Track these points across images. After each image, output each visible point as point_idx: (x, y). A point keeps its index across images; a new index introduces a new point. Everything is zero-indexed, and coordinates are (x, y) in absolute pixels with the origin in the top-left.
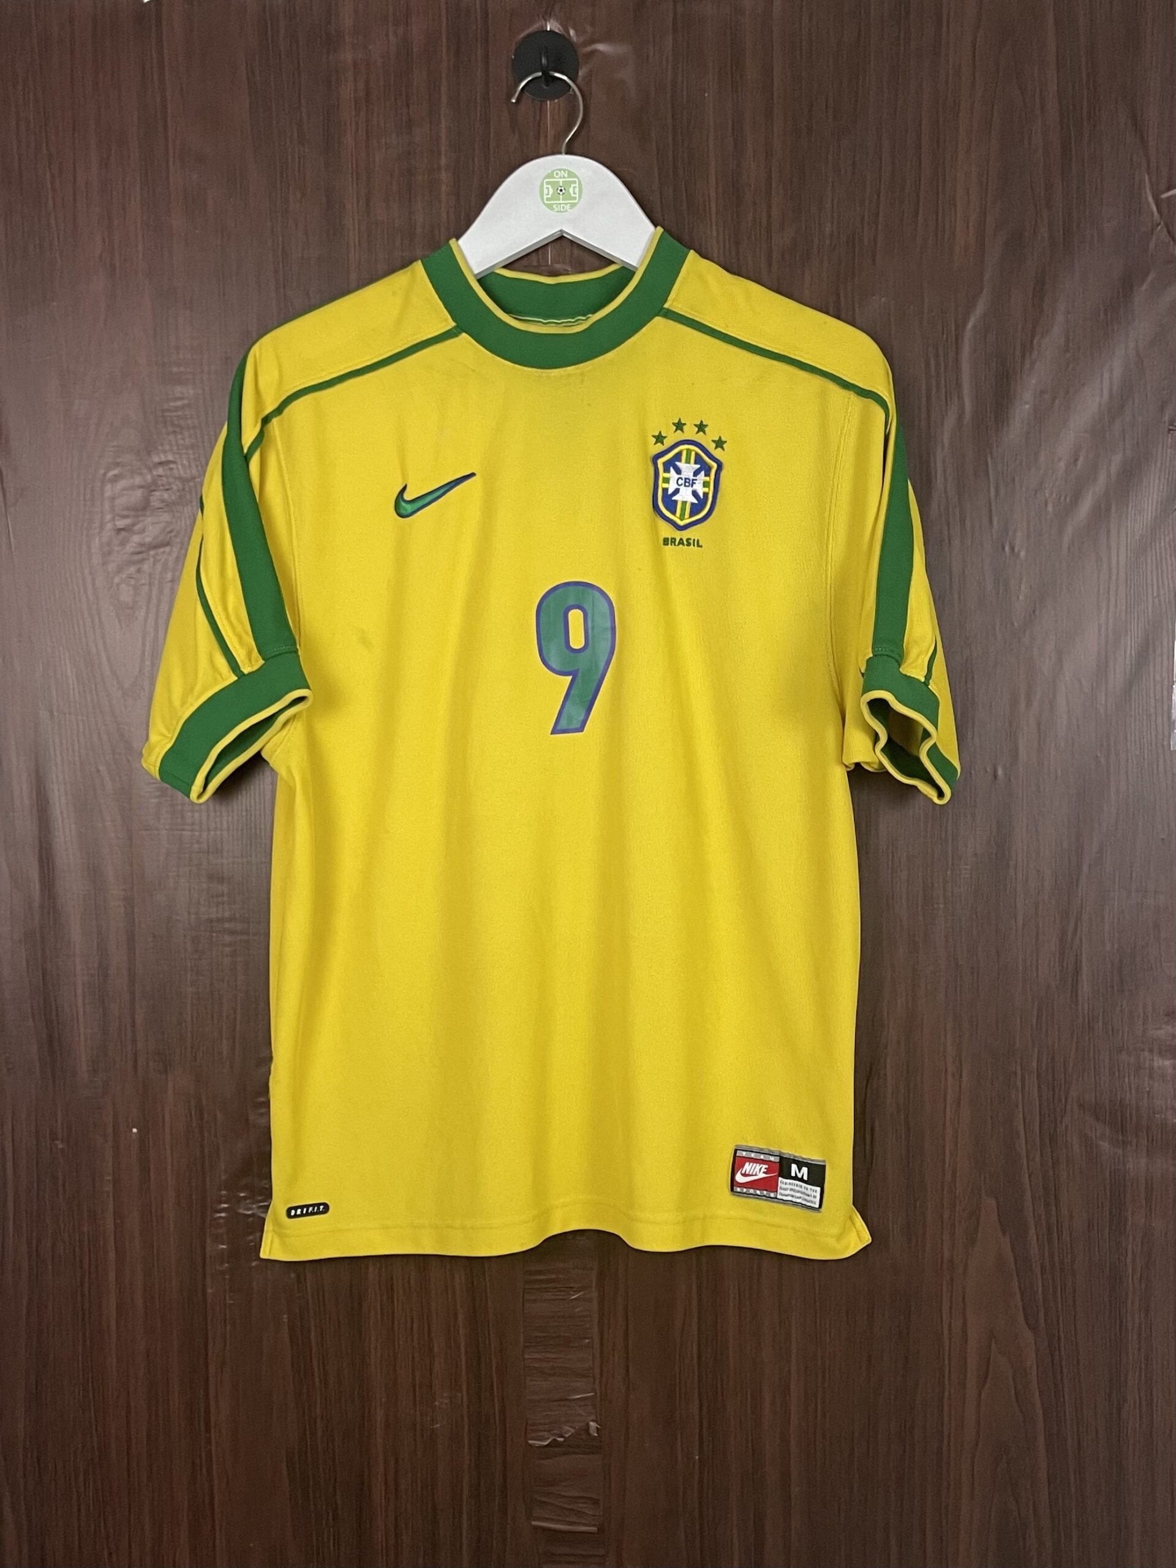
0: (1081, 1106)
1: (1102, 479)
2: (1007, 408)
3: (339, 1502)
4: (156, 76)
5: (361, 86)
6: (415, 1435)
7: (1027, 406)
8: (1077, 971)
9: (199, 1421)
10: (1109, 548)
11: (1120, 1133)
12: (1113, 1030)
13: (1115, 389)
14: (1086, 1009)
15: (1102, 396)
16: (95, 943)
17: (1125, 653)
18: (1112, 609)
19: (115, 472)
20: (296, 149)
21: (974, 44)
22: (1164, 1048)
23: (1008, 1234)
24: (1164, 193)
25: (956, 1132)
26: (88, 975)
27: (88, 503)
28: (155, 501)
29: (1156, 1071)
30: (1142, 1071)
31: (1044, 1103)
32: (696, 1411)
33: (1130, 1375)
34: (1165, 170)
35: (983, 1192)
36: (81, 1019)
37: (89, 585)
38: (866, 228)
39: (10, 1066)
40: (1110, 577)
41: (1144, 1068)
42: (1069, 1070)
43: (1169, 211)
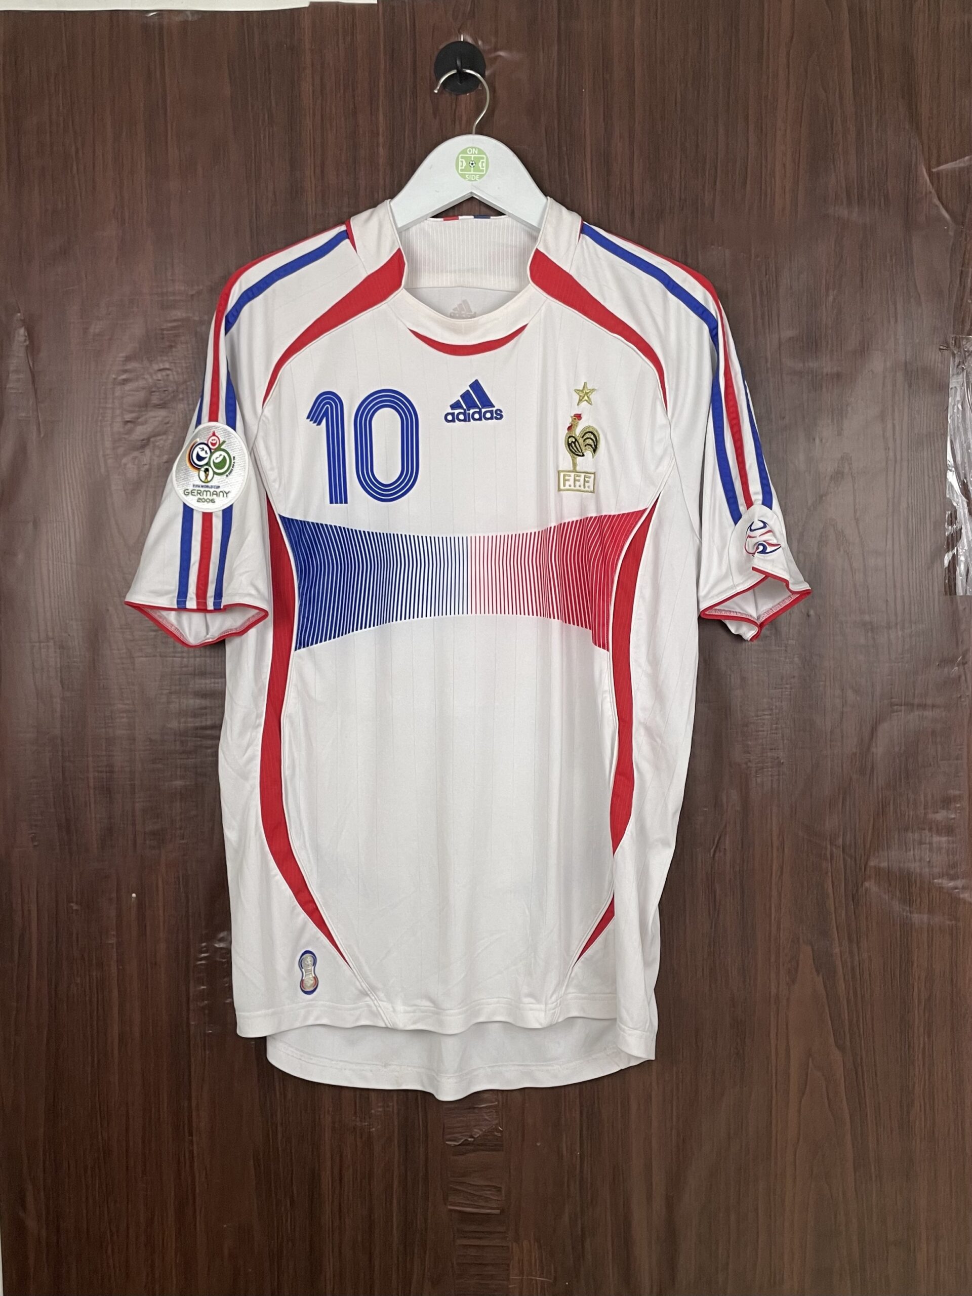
0: (877, 873)
1: (889, 386)
3: (295, 1192)
4: (158, 74)
5: (317, 81)
6: (355, 1137)
8: (873, 769)
9: (184, 1127)
10: (894, 439)
11: (907, 894)
12: (901, 812)
14: (880, 796)
18: (897, 487)
20: (267, 128)
21: (788, 54)
22: (940, 828)
23: (821, 974)
24: (934, 168)
25: (780, 894)
26: (98, 772)
27: (102, 401)
28: (155, 400)
29: (934, 845)
30: (924, 846)
31: (848, 871)
32: (578, 1116)
33: (916, 1085)
34: (935, 152)
35: (801, 941)
36: (93, 806)
37: (102, 464)
38: (706, 193)
39: (36, 844)
40: (896, 461)
41: (925, 844)
42: (868, 845)
43: (939, 182)
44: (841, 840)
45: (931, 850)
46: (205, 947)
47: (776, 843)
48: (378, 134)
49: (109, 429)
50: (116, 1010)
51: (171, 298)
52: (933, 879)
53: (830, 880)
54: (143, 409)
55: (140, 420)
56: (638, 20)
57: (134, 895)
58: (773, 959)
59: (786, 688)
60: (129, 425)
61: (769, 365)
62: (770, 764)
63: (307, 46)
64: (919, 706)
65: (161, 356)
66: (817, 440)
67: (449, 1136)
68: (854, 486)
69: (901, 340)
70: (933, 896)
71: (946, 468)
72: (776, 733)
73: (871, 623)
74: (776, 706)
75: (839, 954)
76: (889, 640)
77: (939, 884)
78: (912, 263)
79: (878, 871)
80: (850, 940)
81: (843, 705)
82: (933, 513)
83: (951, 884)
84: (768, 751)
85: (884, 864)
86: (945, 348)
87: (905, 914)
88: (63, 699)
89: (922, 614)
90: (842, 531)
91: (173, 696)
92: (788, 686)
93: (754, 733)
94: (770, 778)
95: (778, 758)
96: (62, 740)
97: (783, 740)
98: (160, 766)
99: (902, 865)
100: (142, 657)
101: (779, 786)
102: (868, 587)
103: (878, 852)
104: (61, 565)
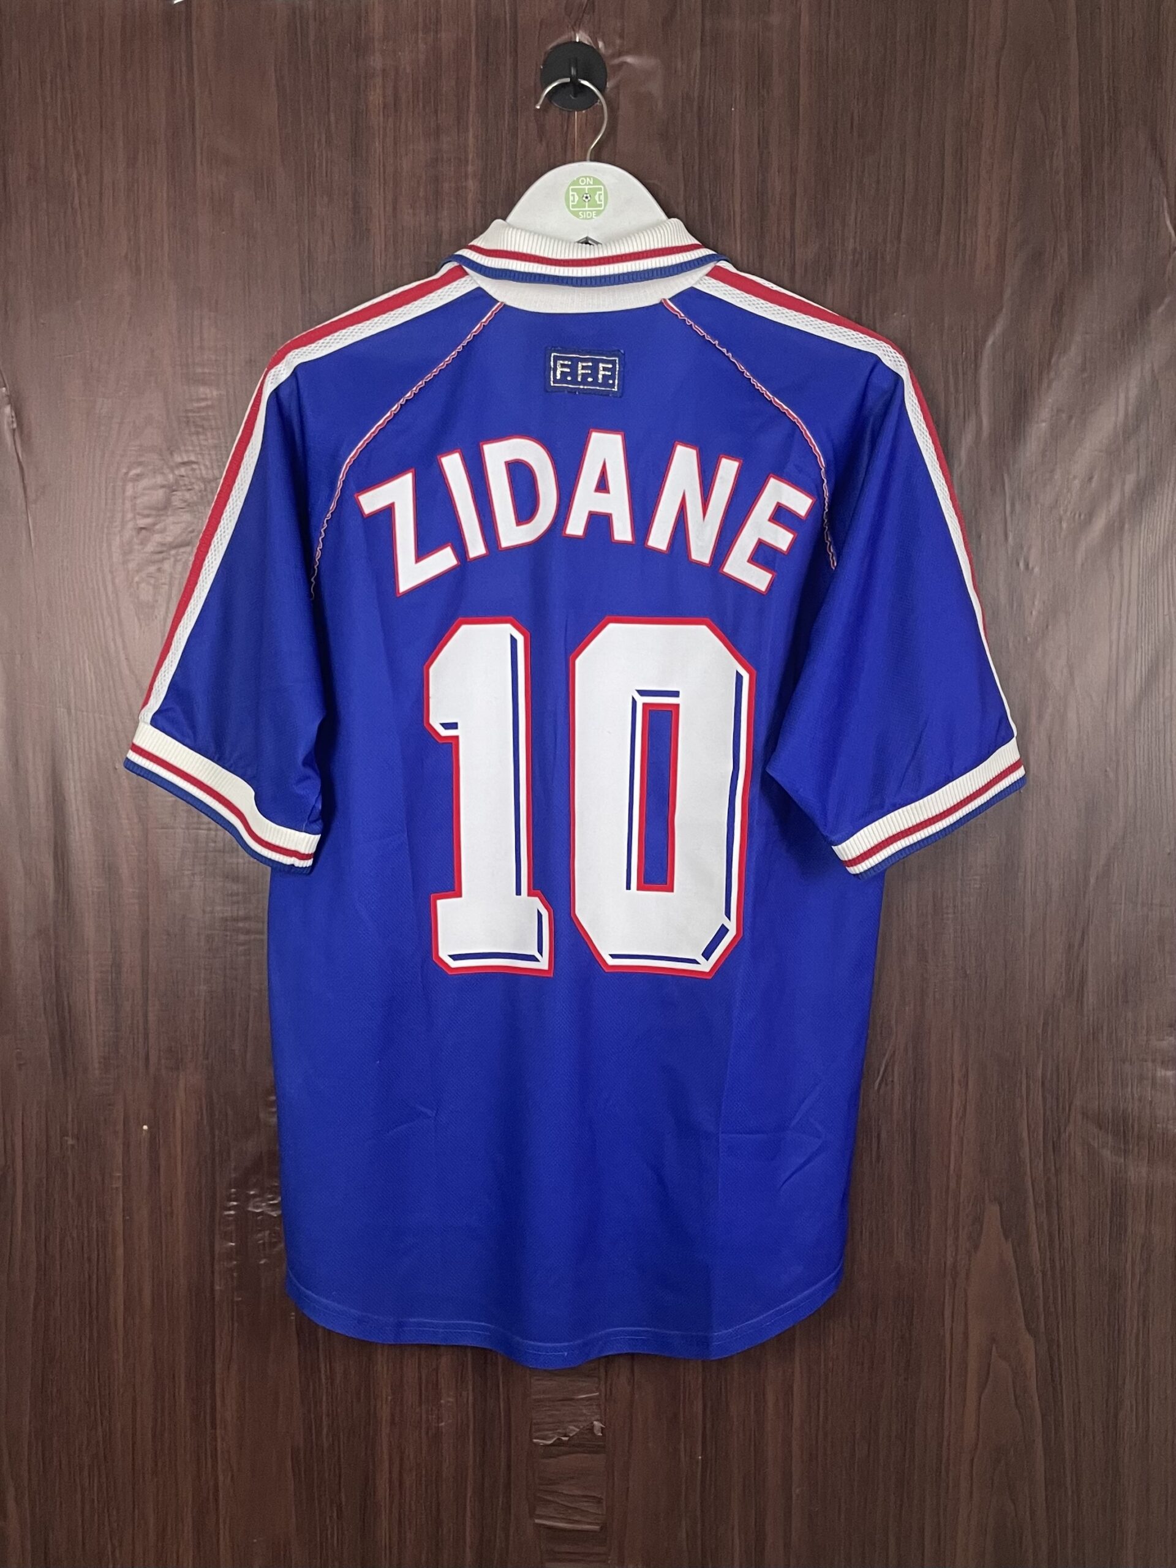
0: (1085, 1114)
1: (1116, 498)
2: (1024, 426)
3: (343, 1499)
4: (184, 79)
5: (390, 91)
6: (420, 1433)
7: (1044, 424)
8: (1083, 983)
9: (205, 1417)
10: (1121, 565)
11: (1122, 1142)
12: (1117, 1039)
13: (1130, 408)
14: (1091, 1019)
15: (1117, 415)
16: (109, 940)
17: (1136, 669)
18: (1123, 625)
19: (138, 471)
20: (324, 152)
21: (998, 63)
22: (1167, 1058)
23: (1010, 1239)
25: (961, 1141)
26: (101, 972)
27: (110, 501)
28: (177, 501)
29: (1158, 1081)
30: (1145, 1081)
31: (1048, 1113)
32: (700, 1411)
33: (1127, 1381)
35: (987, 1201)
36: (94, 1015)
38: (888, 245)
39: (22, 1062)
40: (1122, 595)
41: (1147, 1078)
42: (1074, 1079)
44: (1040, 1072)
45: (1154, 1086)
46: (235, 1193)
47: (958, 1076)
48: (467, 161)
49: (118, 538)
50: (120, 1271)
51: (199, 370)
52: (1156, 1123)
53: (1026, 1121)
54: (161, 513)
55: (157, 527)
57: (145, 1127)
58: (950, 1221)
60: (144, 532)
63: (377, 45)
65: (185, 445)
67: (538, 1434)
70: (1154, 1145)
75: (1033, 1216)
77: (1163, 1129)
79: (1086, 1111)
80: (1048, 1200)
81: (1046, 904)
85: (1093, 1104)
87: (1118, 1165)
90: (1052, 682)
96: (55, 931)
99: (1116, 1105)
103: (1086, 1087)
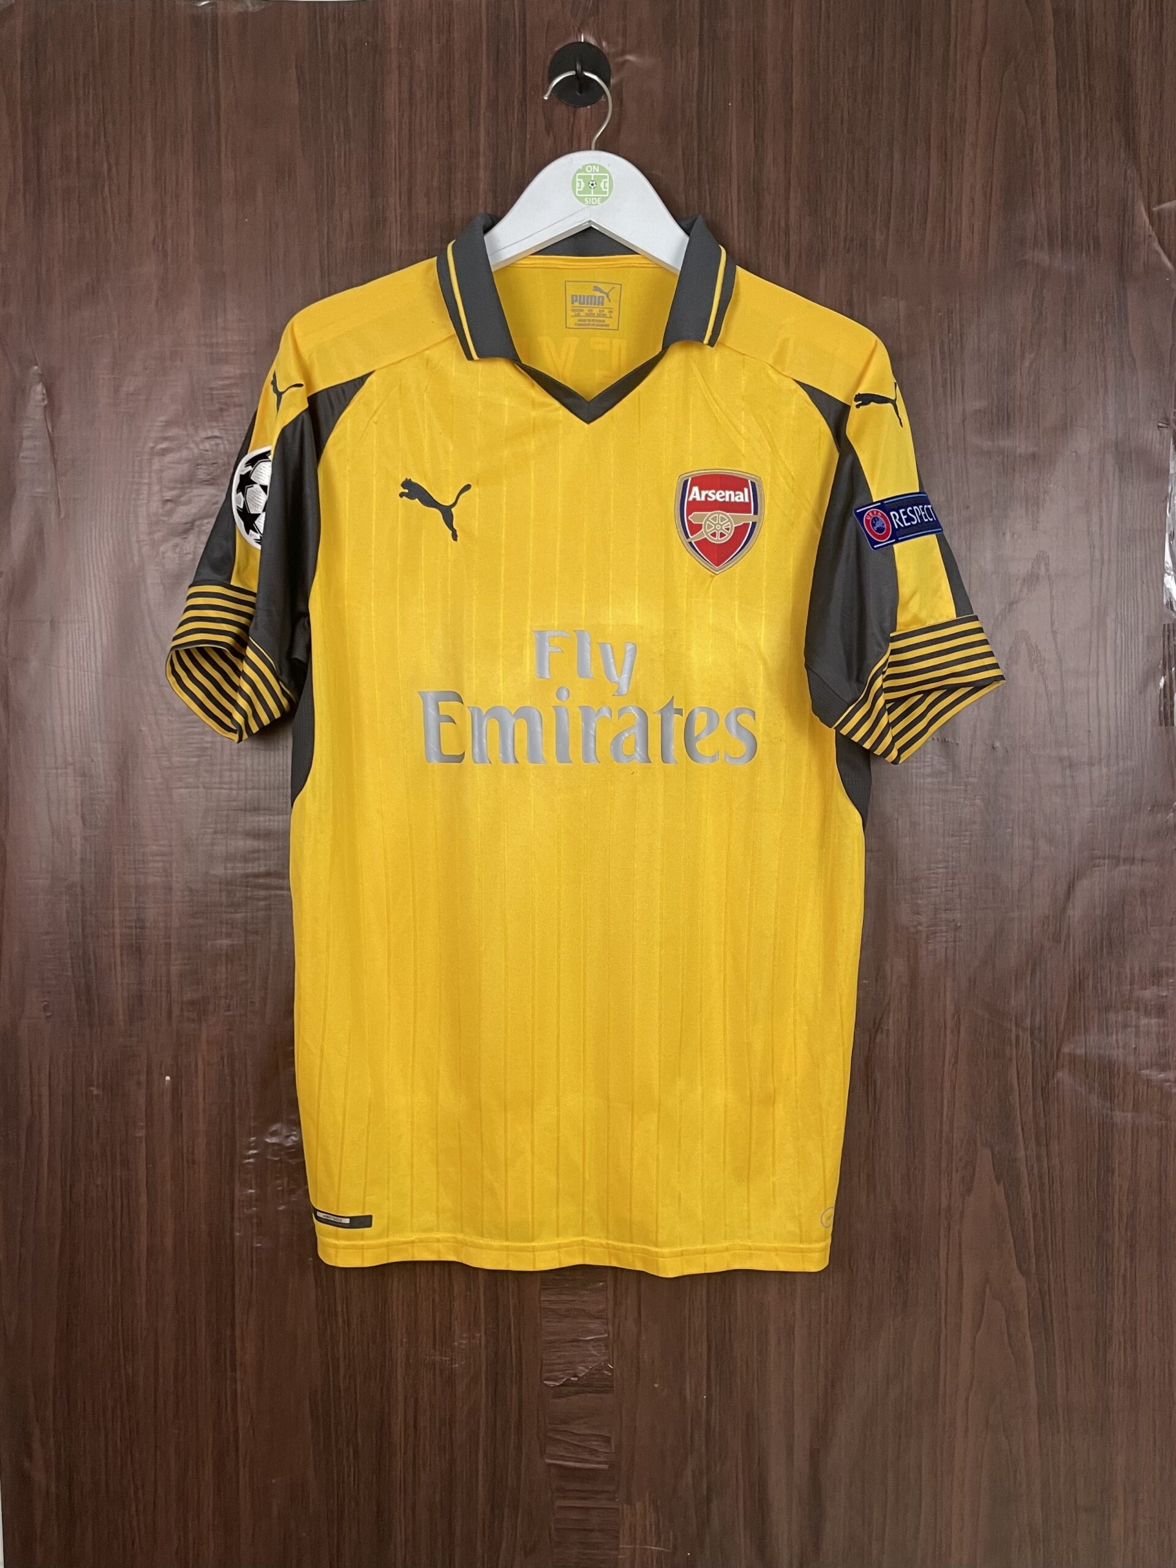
0: (1072, 1062)
1: (1096, 470)
3: (360, 1440)
4: (210, 75)
5: (405, 88)
6: (434, 1375)
9: (225, 1361)
10: (1101, 535)
11: (1108, 1088)
12: (1102, 990)
17: (1116, 634)
18: (1103, 593)
20: (342, 145)
21: (979, 65)
22: (1149, 1007)
23: (1002, 1184)
24: (1153, 207)
25: (953, 1087)
26: (126, 927)
27: (137, 474)
28: (201, 474)
29: (1141, 1028)
30: (1129, 1029)
31: (1037, 1059)
32: (705, 1352)
33: (1115, 1319)
34: (1155, 187)
35: (979, 1144)
36: (119, 968)
37: (136, 553)
38: (878, 233)
39: (48, 1014)
40: (1103, 563)
41: (1131, 1026)
42: (1061, 1027)
43: (1160, 221)
44: (1028, 1021)
45: (1137, 1035)
46: (254, 1142)
47: (949, 1024)
48: (478, 153)
49: (145, 508)
50: (144, 1217)
51: (223, 350)
52: (1140, 1069)
53: (1015, 1068)
54: (186, 485)
55: (183, 499)
56: (797, 22)
57: (168, 1078)
58: (944, 1165)
59: (965, 836)
60: (169, 506)
61: (950, 443)
62: (944, 928)
63: (393, 44)
64: (1125, 860)
65: (209, 421)
66: (1008, 536)
67: (548, 1374)
68: (1051, 592)
69: (1111, 416)
70: (1139, 1091)
71: (1163, 571)
72: (953, 891)
73: (1069, 758)
74: (953, 858)
75: (1024, 1159)
76: (1091, 779)
77: (1147, 1075)
78: (1127, 322)
79: (1073, 1058)
80: (1038, 1144)
81: (1034, 858)
82: (1146, 626)
83: (1162, 1076)
84: (942, 912)
85: (1080, 1051)
86: (1164, 425)
87: (1105, 1110)
88: (85, 839)
89: (1131, 749)
90: (1037, 646)
91: (219, 836)
92: (968, 833)
93: (925, 891)
94: (944, 945)
95: (954, 920)
96: (82, 888)
97: (961, 898)
98: (201, 921)
99: (1102, 1052)
100: (181, 787)
101: (954, 954)
102: (1066, 715)
103: (1073, 1035)
104: (84, 675)
